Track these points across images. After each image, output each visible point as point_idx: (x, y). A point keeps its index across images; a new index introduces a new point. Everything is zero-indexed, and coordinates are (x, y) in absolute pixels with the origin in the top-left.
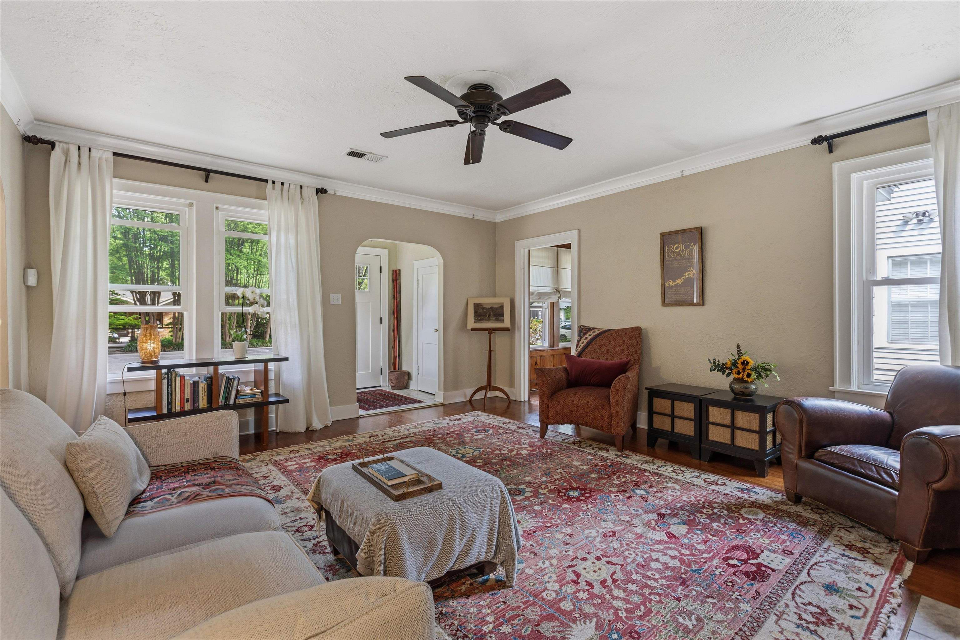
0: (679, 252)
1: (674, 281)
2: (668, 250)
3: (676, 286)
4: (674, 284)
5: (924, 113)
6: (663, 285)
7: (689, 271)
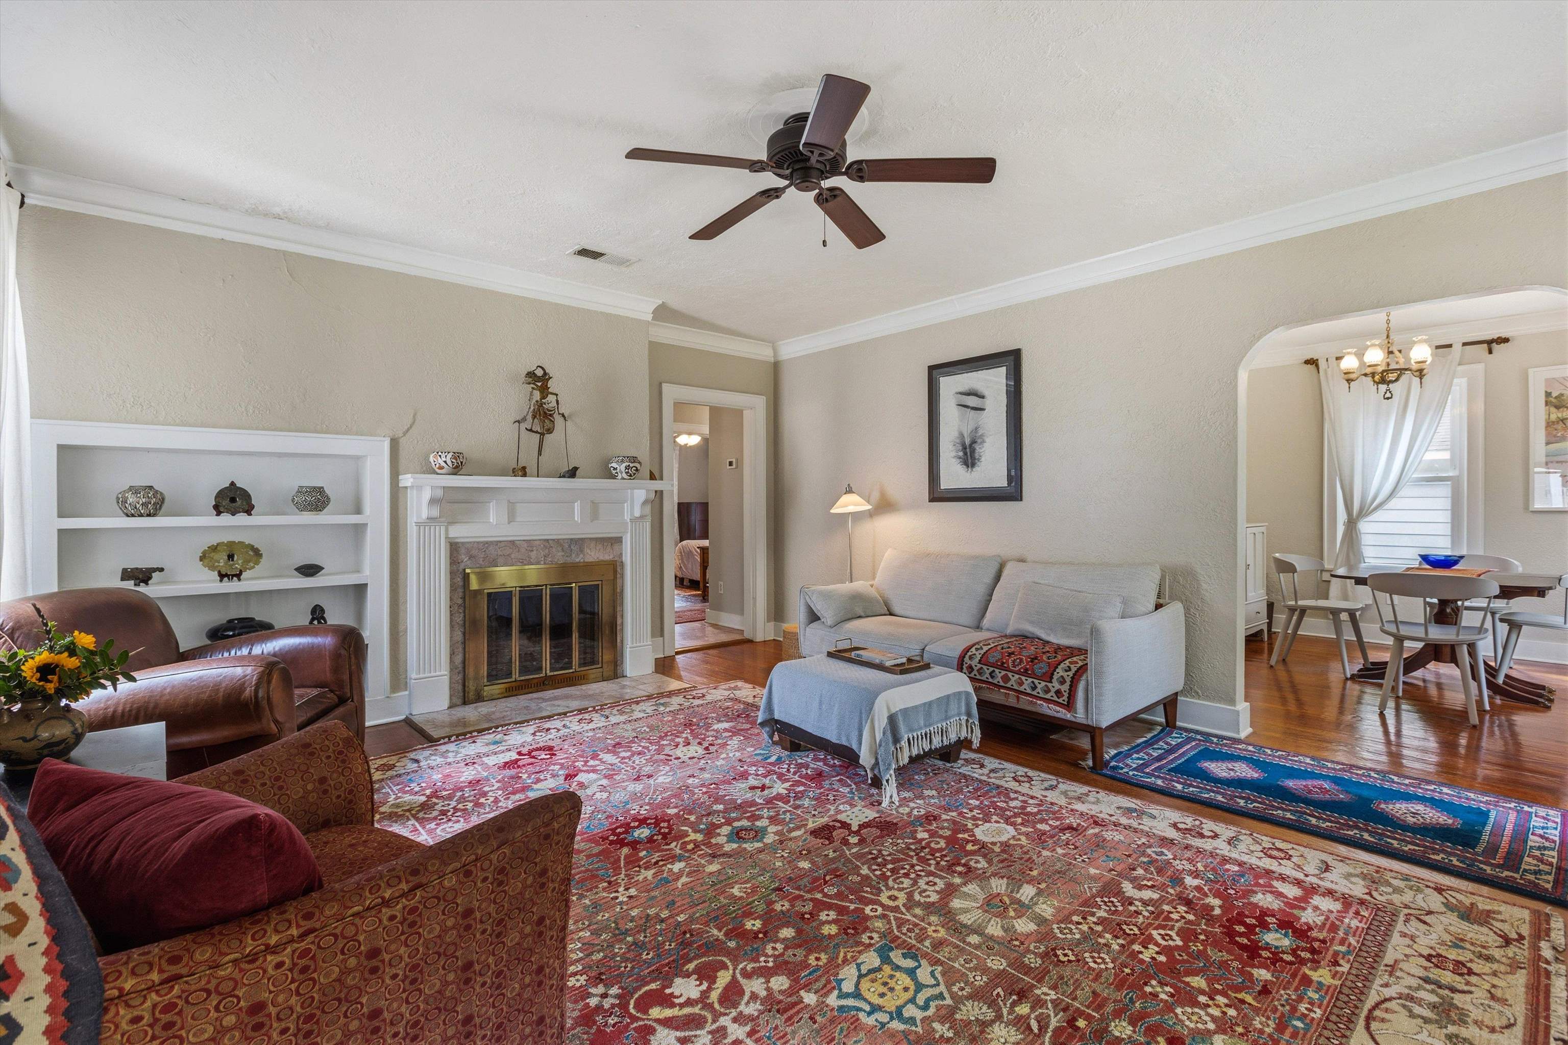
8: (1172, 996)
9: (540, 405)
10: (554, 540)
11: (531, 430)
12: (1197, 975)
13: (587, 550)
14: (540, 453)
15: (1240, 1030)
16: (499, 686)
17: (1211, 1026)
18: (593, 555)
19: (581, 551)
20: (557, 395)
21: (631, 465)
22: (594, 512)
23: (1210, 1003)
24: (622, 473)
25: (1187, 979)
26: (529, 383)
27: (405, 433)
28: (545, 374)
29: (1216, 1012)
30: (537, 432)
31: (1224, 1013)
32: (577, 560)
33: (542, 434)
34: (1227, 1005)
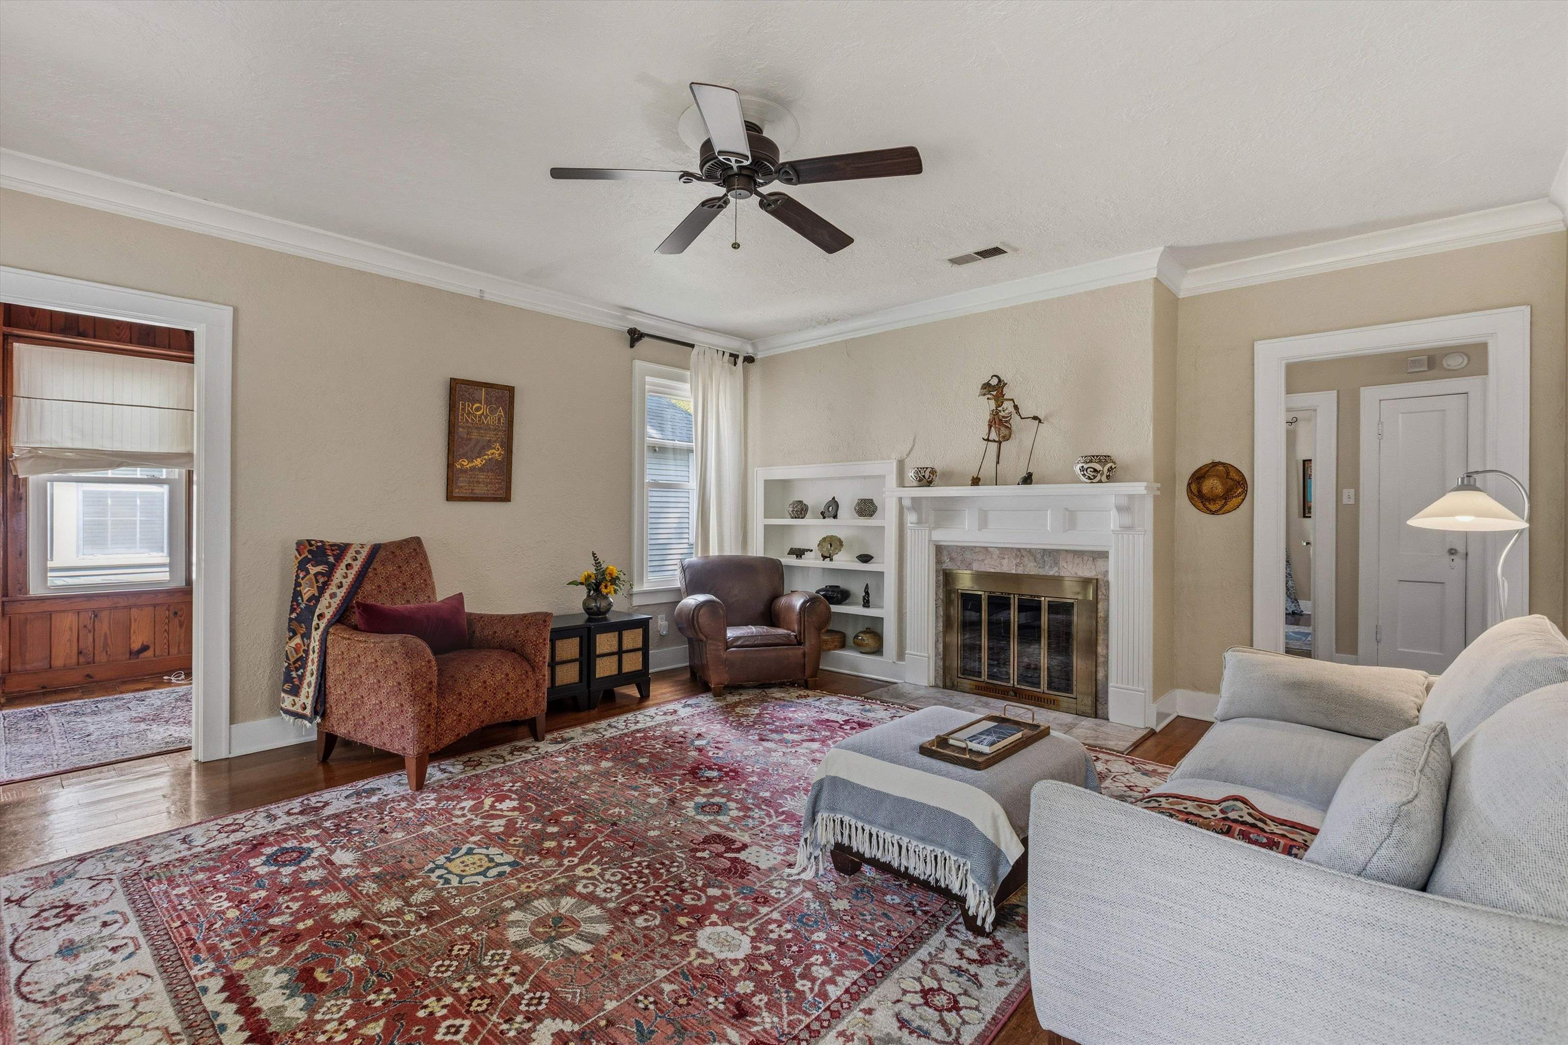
0: (480, 416)
1: (471, 460)
2: (463, 409)
3: (473, 469)
4: (470, 465)
5: (692, 346)
6: (450, 466)
7: (494, 448)
8: (369, 1003)
9: (995, 414)
10: (1025, 549)
11: (988, 440)
12: (382, 1032)
13: (1062, 563)
14: (998, 463)
15: (300, 1035)
16: (970, 682)
17: (318, 1017)
18: (1071, 571)
19: (1056, 563)
20: (1012, 400)
21: (1086, 466)
22: (1071, 520)
23: (343, 1027)
24: (1102, 475)
25: (382, 1022)
26: (985, 395)
27: (908, 455)
28: (1000, 381)
29: (329, 1027)
30: (994, 441)
31: (324, 1032)
32: (1051, 573)
33: (1000, 443)
34: (331, 1038)
